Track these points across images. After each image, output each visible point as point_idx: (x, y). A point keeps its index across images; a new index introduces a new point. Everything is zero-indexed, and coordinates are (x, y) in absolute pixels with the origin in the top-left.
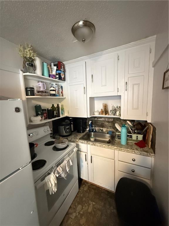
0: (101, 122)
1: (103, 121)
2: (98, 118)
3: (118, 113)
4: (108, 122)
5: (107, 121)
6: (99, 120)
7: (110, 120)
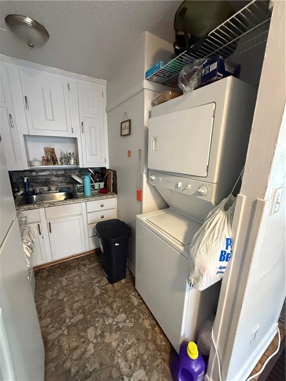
0: (44, 177)
1: (49, 175)
2: (37, 172)
3: (72, 161)
4: (57, 176)
5: (54, 175)
6: (40, 176)
7: (60, 173)
